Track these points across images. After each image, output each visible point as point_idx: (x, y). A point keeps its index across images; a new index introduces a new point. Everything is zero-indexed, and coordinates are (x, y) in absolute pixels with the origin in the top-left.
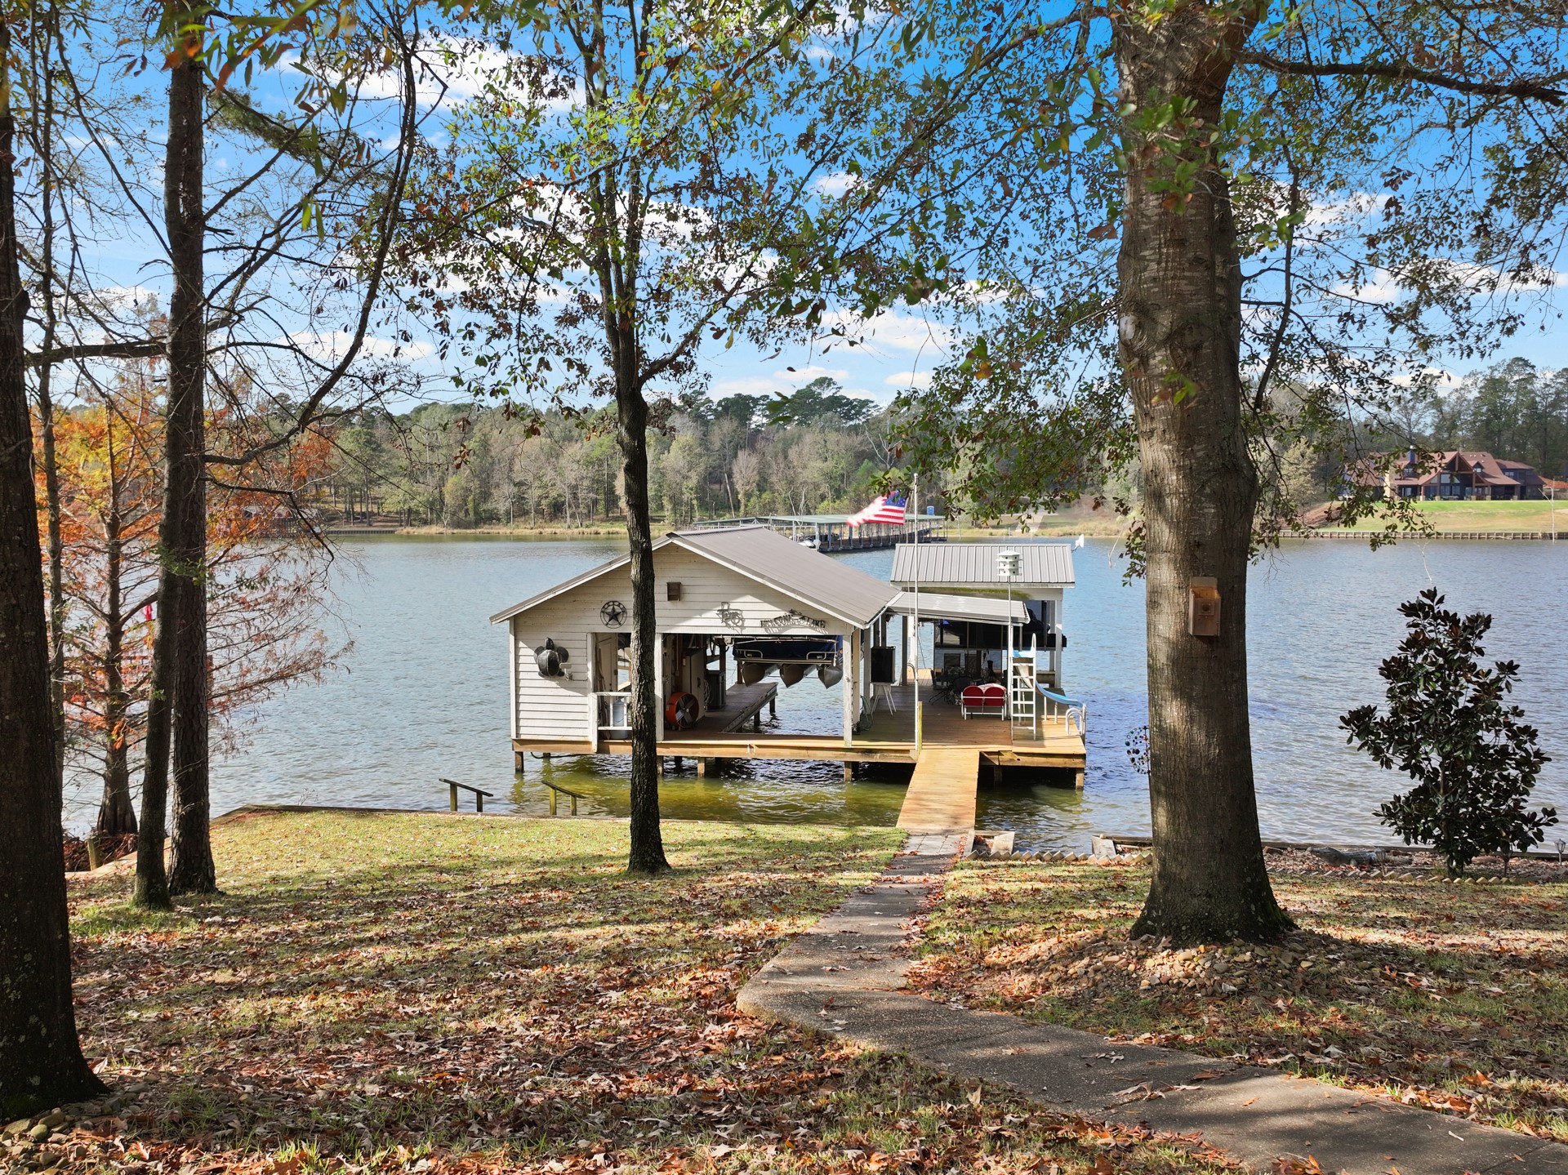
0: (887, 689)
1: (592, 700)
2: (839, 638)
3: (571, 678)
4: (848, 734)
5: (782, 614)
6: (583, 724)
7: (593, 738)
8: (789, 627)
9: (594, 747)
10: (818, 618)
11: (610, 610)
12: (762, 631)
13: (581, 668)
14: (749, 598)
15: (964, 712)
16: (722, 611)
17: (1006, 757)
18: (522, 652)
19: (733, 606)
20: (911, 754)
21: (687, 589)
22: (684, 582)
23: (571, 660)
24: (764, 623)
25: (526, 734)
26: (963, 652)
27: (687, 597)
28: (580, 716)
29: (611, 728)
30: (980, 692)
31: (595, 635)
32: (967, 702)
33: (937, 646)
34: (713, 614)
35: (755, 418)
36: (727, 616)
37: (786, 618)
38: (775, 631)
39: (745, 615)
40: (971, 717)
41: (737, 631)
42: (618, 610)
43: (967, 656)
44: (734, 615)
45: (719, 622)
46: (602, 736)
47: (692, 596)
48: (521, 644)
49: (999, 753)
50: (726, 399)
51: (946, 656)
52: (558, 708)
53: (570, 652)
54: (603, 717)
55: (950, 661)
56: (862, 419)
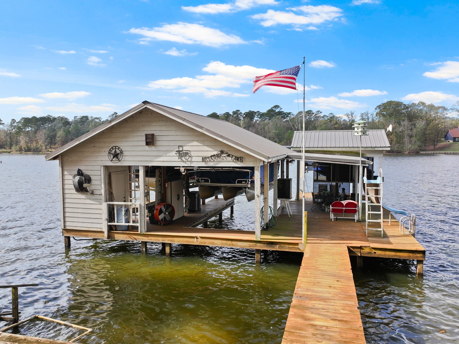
0: (287, 202)
1: (104, 207)
2: (252, 169)
3: (92, 193)
4: (258, 231)
5: (216, 153)
6: (100, 221)
7: (105, 230)
8: (220, 162)
9: (106, 234)
10: (238, 155)
11: (113, 152)
12: (203, 164)
13: (98, 187)
14: (195, 143)
15: (332, 216)
16: (179, 151)
17: (367, 250)
18: (66, 177)
19: (185, 148)
20: (300, 246)
21: (158, 138)
22: (156, 133)
23: (93, 182)
24: (204, 159)
25: (69, 226)
26: (328, 184)
27: (158, 143)
28: (98, 216)
29: (116, 224)
30: (342, 205)
31: (107, 168)
32: (334, 211)
33: (315, 181)
34: (173, 153)
35: (255, 118)
36: (181, 154)
37: (218, 156)
38: (211, 164)
39: (192, 154)
40: (337, 219)
41: (188, 164)
42: (118, 152)
43: (331, 186)
44: (186, 154)
45: (177, 158)
46: (110, 228)
47: (161, 141)
48: (66, 173)
49: (361, 248)
50: (246, 113)
51: (320, 186)
52: (86, 211)
53: (92, 178)
54: (111, 218)
55: (322, 188)
56: (288, 119)
